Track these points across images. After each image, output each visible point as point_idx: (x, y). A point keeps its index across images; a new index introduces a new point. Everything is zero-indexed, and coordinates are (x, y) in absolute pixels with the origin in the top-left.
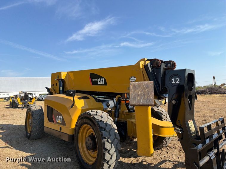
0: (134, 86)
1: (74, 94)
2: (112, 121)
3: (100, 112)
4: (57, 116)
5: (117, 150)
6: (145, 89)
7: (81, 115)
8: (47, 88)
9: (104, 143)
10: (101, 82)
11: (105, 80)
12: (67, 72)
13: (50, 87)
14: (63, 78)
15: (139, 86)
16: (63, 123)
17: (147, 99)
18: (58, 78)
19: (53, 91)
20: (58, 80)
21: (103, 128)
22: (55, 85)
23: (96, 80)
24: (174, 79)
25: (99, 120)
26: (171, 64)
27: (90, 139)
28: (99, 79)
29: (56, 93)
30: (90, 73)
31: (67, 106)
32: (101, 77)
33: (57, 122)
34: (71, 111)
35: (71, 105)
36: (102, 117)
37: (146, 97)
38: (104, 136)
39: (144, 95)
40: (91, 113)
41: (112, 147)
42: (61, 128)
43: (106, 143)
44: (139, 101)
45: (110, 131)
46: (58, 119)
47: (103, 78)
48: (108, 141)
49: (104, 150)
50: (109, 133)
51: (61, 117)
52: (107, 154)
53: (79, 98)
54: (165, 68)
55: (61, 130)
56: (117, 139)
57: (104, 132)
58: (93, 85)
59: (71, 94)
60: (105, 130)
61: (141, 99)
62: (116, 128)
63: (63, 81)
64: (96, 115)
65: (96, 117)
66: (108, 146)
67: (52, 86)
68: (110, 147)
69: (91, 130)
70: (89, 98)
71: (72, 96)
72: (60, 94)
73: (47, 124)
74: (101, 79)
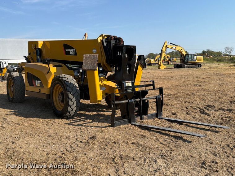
0: (86, 57)
1: (49, 63)
2: (75, 82)
3: (67, 76)
4: (37, 81)
5: (77, 100)
6: (92, 60)
7: (54, 78)
8: (25, 56)
9: (68, 94)
10: (72, 52)
11: (75, 51)
12: (44, 41)
13: (28, 56)
14: (40, 47)
15: (89, 57)
16: (42, 86)
17: (93, 66)
18: (35, 47)
19: (31, 60)
20: (36, 49)
21: (68, 85)
22: (32, 53)
23: (68, 50)
24: (118, 52)
25: (65, 80)
26: (119, 40)
27: (60, 94)
28: (71, 50)
29: (34, 62)
30: (64, 44)
31: (44, 73)
32: (73, 48)
33: (37, 85)
34: (47, 76)
35: (47, 71)
36: (68, 79)
37: (93, 64)
38: (68, 90)
39: (92, 63)
40: (61, 76)
41: (73, 97)
42: (40, 90)
43: (69, 94)
44: (88, 67)
45: (72, 87)
46: (37, 83)
47: (74, 49)
48: (71, 93)
49: (68, 99)
50: (72, 89)
51: (40, 81)
52: (70, 101)
53: (54, 66)
54: (115, 43)
55: (40, 91)
56: (78, 93)
57: (68, 88)
58: (66, 55)
59: (47, 62)
60: (69, 87)
61: (89, 66)
62: (78, 86)
63: (40, 50)
64: (64, 77)
65: (63, 78)
66: (71, 96)
67: (29, 54)
68: (72, 97)
69: (62, 89)
70: (62, 66)
71: (47, 64)
72: (37, 62)
73: (28, 88)
74: (73, 50)
